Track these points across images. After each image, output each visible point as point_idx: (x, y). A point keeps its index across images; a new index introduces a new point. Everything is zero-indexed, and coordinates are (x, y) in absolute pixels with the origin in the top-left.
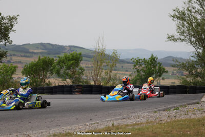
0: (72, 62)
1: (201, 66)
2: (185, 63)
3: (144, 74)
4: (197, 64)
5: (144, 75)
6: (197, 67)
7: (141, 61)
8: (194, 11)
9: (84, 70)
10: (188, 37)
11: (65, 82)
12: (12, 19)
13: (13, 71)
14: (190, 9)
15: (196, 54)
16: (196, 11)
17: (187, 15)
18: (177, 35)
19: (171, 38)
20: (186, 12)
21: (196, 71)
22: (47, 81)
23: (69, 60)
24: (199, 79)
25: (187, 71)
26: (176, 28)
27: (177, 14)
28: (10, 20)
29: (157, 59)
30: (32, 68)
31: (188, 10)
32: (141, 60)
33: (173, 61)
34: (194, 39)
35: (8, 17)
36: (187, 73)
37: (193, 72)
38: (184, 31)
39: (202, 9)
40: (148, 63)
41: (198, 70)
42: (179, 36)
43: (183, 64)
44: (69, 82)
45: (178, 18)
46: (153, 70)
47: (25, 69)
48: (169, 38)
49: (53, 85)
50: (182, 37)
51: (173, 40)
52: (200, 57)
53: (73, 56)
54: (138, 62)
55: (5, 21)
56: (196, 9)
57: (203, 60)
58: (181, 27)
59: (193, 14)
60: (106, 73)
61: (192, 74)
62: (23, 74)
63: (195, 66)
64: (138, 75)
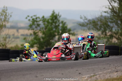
1: (117, 24)
2: (96, 20)
3: (43, 36)
4: (111, 22)
5: (43, 38)
6: (111, 25)
7: (38, 20)
15: (109, 8)
24: (114, 40)
25: (99, 30)
29: (60, 17)
32: (39, 18)
33: (81, 18)
37: (107, 32)
40: (48, 22)
46: (55, 31)
57: (118, 16)
63: (109, 24)
64: (35, 38)
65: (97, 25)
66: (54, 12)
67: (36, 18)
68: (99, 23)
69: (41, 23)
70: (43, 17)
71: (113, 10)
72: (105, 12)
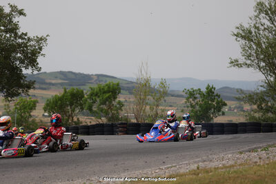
0: (107, 95)
1: (273, 98)
2: (252, 94)
3: (200, 109)
4: (267, 96)
5: (200, 111)
6: (267, 99)
8: (263, 28)
9: (123, 105)
10: (256, 61)
11: (100, 120)
12: (40, 40)
13: (33, 106)
14: (257, 25)
15: (266, 83)
16: (265, 29)
17: (254, 33)
18: (242, 60)
19: (235, 63)
20: (253, 30)
21: (267, 105)
22: (75, 119)
23: (104, 92)
24: (270, 115)
25: (255, 104)
26: (241, 50)
27: (241, 32)
28: (38, 42)
29: (215, 89)
30: (57, 102)
31: (256, 27)
32: (196, 91)
34: (264, 64)
35: (36, 38)
36: (255, 107)
37: (263, 105)
38: (250, 54)
39: (272, 25)
41: (269, 104)
42: (244, 60)
43: (250, 96)
44: (104, 120)
45: (243, 37)
47: (48, 105)
48: (232, 62)
49: (84, 124)
50: (248, 62)
51: (237, 65)
52: (271, 87)
53: (109, 87)
54: (191, 94)
55: (32, 43)
56: (266, 26)
57: (274, 90)
58: (247, 48)
59: (261, 32)
60: (152, 109)
61: (262, 109)
62: (45, 111)
63: (265, 98)
64: (192, 111)
65: (253, 98)
66: (209, 86)
67: (194, 91)
68: (255, 97)
69: (198, 96)
70: (199, 89)
71: (269, 84)
72: (261, 86)
